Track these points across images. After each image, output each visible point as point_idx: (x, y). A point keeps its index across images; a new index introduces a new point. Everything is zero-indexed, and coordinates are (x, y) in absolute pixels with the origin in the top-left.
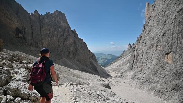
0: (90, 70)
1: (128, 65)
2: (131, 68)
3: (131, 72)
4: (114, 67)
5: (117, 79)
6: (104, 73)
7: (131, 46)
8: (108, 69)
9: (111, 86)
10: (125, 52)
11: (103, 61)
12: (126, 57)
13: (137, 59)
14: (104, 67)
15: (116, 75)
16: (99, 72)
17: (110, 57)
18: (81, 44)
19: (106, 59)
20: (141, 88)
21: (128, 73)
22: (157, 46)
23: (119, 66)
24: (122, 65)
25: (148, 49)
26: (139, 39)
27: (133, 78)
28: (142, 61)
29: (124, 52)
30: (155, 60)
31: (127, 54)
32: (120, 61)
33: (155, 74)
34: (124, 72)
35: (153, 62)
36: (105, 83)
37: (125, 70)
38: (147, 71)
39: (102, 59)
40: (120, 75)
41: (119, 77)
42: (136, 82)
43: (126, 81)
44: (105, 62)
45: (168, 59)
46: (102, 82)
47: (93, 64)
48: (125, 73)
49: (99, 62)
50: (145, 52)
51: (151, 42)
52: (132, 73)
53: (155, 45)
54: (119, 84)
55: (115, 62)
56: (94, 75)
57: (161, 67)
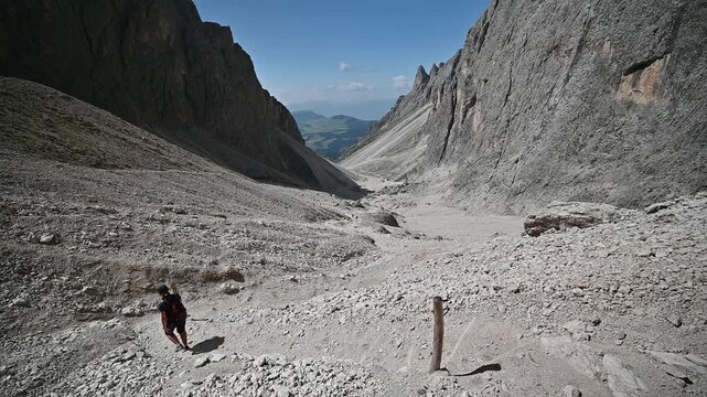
0: (282, 174)
1: (422, 147)
2: (440, 154)
3: (441, 169)
4: (369, 160)
6: (340, 183)
10: (403, 104)
11: (316, 143)
12: (410, 118)
13: (465, 116)
15: (384, 184)
17: (343, 127)
19: (328, 135)
21: (428, 174)
22: (580, 48)
23: (390, 152)
24: (397, 149)
25: (537, 62)
26: (479, 38)
28: (503, 118)
29: (399, 102)
30: (563, 105)
31: (414, 109)
32: (388, 135)
34: (410, 173)
35: (557, 113)
37: (414, 165)
38: (526, 149)
39: (310, 137)
40: (398, 183)
44: (326, 147)
45: (636, 89)
48: (415, 176)
50: (519, 80)
51: (554, 33)
52: (445, 172)
53: (574, 42)
55: (370, 141)
57: (601, 122)
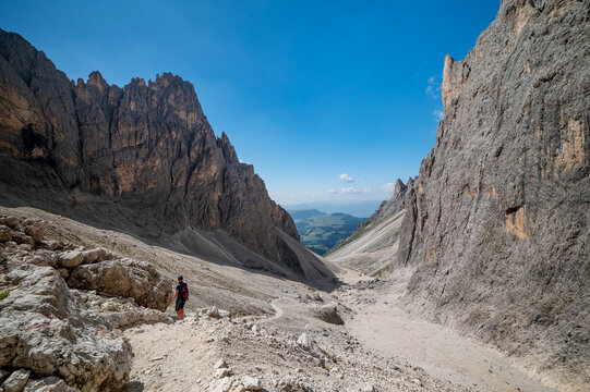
0: (275, 265)
1: (396, 246)
2: (407, 256)
3: (407, 269)
4: (353, 254)
5: (362, 292)
6: (322, 274)
7: (403, 188)
8: (333, 260)
9: (344, 316)
10: (385, 207)
11: (317, 235)
12: (390, 220)
13: (423, 226)
14: (322, 253)
15: (361, 279)
16: (305, 271)
17: (340, 223)
18: (246, 180)
19: (327, 229)
20: (437, 320)
21: (397, 273)
22: (480, 188)
23: (370, 249)
24: (377, 246)
25: (456, 195)
26: (429, 166)
27: (413, 288)
28: (437, 234)
29: (382, 206)
30: (476, 229)
31: (394, 213)
32: (371, 233)
33: (479, 272)
34: (384, 269)
35: (472, 236)
36: (324, 306)
37: (388, 263)
38: (456, 264)
39: (313, 229)
40: (372, 279)
41: (371, 286)
42: (423, 301)
43: (392, 297)
44: (325, 239)
45: (516, 227)
46: (314, 305)
47: (285, 246)
48: (387, 273)
49: (304, 238)
50: (446, 205)
51: (463, 175)
52: (408, 272)
53: (476, 184)
54: (371, 307)
55: (355, 238)
56: (288, 283)
57: (497, 249)
